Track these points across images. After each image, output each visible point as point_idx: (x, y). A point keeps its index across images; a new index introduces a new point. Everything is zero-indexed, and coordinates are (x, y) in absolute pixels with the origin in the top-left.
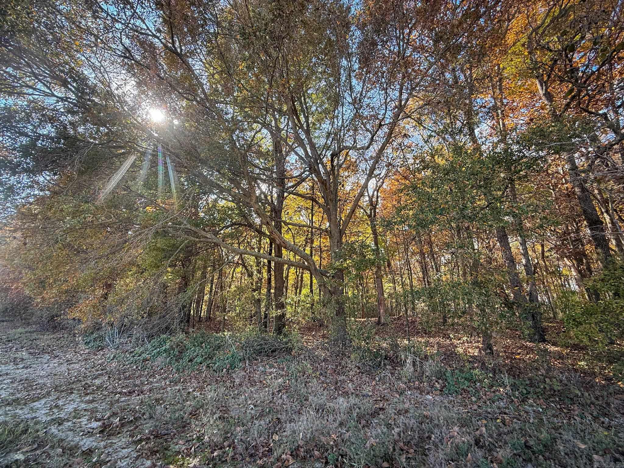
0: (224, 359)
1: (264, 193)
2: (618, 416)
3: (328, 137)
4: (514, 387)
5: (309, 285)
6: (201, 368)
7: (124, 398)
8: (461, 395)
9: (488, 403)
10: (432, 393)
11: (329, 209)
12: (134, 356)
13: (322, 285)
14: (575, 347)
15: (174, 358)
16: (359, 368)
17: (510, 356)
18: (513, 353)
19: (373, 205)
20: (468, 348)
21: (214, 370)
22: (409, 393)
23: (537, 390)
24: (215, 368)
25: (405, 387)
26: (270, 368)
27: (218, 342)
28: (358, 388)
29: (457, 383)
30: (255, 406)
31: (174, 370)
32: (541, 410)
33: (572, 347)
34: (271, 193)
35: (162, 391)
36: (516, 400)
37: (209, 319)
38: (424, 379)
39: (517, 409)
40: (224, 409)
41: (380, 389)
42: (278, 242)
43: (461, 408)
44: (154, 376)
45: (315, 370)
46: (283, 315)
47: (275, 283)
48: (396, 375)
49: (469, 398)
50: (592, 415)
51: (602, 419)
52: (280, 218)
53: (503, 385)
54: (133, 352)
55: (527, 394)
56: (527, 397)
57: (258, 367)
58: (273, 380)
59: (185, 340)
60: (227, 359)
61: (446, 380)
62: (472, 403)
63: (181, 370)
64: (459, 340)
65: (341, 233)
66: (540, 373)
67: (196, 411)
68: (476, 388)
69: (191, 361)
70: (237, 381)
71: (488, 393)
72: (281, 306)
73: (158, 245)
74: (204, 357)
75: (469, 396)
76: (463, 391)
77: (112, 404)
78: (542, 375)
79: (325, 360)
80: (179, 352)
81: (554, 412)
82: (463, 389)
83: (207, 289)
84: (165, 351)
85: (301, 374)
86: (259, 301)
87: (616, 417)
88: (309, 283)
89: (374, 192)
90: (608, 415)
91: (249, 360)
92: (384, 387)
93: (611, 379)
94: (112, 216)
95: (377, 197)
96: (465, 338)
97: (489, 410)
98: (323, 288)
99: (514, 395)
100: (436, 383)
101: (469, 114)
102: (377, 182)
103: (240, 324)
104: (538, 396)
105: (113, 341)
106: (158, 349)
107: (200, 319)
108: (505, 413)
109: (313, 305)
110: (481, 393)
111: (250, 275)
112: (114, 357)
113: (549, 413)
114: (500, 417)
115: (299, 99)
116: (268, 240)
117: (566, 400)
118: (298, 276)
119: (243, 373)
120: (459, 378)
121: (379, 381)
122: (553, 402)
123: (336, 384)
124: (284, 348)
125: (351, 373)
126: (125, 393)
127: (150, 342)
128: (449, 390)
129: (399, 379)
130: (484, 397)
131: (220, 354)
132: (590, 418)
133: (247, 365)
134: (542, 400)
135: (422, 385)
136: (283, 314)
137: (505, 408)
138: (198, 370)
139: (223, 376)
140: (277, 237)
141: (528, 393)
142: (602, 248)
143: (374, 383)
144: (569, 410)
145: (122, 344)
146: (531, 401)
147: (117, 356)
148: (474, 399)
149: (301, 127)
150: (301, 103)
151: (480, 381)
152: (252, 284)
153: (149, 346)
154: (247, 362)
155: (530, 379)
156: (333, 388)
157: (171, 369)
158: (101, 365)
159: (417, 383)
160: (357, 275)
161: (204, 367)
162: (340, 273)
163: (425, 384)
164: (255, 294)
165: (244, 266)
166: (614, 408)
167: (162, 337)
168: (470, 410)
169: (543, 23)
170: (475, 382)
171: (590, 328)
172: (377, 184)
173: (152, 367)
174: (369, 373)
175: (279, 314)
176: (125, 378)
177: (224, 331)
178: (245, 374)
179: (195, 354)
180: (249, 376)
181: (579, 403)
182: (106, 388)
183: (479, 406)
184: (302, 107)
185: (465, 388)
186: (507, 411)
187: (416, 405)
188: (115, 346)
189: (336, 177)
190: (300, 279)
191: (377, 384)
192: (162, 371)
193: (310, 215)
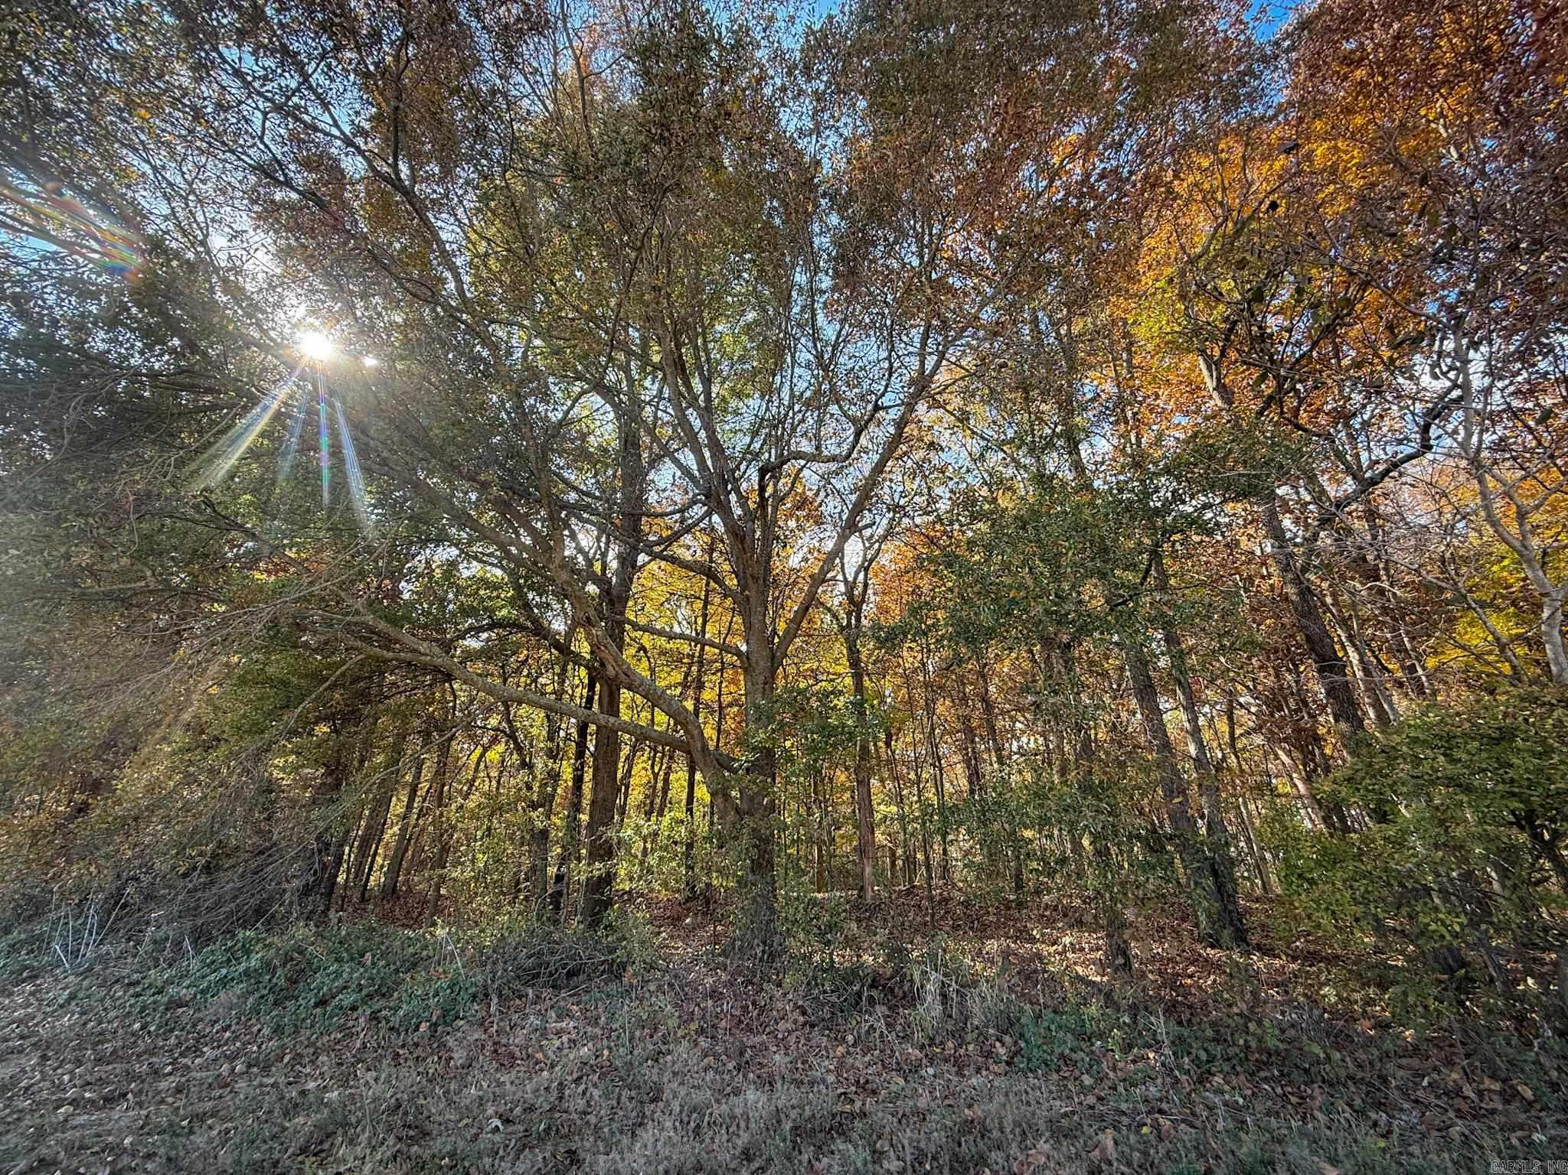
0: (425, 997)
1: (585, 554)
2: (1406, 1106)
3: (755, 434)
4: (1180, 1044)
5: (684, 802)
6: (351, 1023)
7: (86, 1117)
8: (1058, 1071)
9: (1121, 1089)
10: (987, 1069)
11: (748, 598)
12: (137, 995)
13: (719, 793)
14: (1312, 957)
15: (271, 998)
16: (804, 1013)
17: (1171, 982)
18: (1178, 975)
19: (855, 604)
20: (1075, 963)
21: (392, 1029)
22: (931, 1071)
23: (1231, 1051)
24: (395, 1021)
25: (920, 1055)
26: (560, 1017)
27: (411, 950)
28: (799, 1065)
29: (1049, 1039)
30: (507, 1121)
31: (266, 1031)
32: (1241, 1101)
33: (1305, 959)
34: (604, 555)
35: (217, 1093)
36: (1185, 1077)
37: (391, 891)
38: (969, 1037)
39: (1188, 1101)
40: (411, 1133)
41: (857, 1064)
42: (611, 671)
43: (1058, 1103)
44: (197, 1049)
45: (687, 1019)
46: (608, 879)
47: (594, 790)
48: (899, 1028)
49: (1076, 1079)
50: (1351, 1106)
51: (1373, 1115)
52: (622, 613)
53: (1156, 1045)
54: (138, 983)
55: (1208, 1062)
56: (1209, 1072)
57: (526, 1016)
58: (565, 1051)
59: (313, 944)
60: (436, 994)
61: (1022, 1036)
62: (1084, 1090)
63: (288, 1030)
64: (1053, 945)
65: (775, 661)
66: (1236, 1010)
67: (321, 1143)
68: (1092, 1052)
69: (322, 1003)
70: (459, 1056)
71: (1121, 1065)
72: (604, 851)
73: (270, 670)
74: (364, 993)
75: (1077, 1073)
76: (1061, 1062)
77: (41, 1134)
78: (1241, 1015)
79: (714, 994)
80: (288, 979)
81: (1270, 1103)
82: (1062, 1056)
83: (397, 807)
84: (247, 973)
85: (647, 1031)
86: (544, 834)
87: (1401, 1110)
88: (684, 796)
89: (857, 574)
90: (1384, 1104)
91: (500, 996)
92: (867, 1059)
93: (1388, 1026)
94: (149, 573)
95: (866, 585)
96: (1067, 940)
97: (1124, 1106)
98: (720, 800)
99: (1180, 1067)
100: (998, 1044)
101: (1068, 406)
102: (866, 549)
103: (483, 902)
104: (1233, 1067)
105: (76, 953)
106: (224, 971)
107: (363, 895)
108: (1161, 1112)
109: (690, 846)
110: (1104, 1065)
111: (527, 765)
112: (72, 997)
113: (1259, 1107)
114: (1149, 1121)
115: (693, 342)
116: (583, 672)
117: (1295, 1075)
118: (656, 776)
119: (478, 1034)
120: (1053, 1027)
121: (853, 1046)
122: (1266, 1080)
123: (742, 1054)
124: (603, 962)
125: (782, 1026)
126: (92, 1101)
127: (198, 952)
128: (1029, 1060)
129: (906, 1038)
130: (1111, 1075)
131: (414, 984)
132: (1347, 1115)
133: (493, 1009)
134: (1242, 1077)
135: (962, 1051)
136: (608, 874)
137: (1161, 1100)
138: (341, 1028)
139: (417, 1045)
140: (610, 658)
141: (1211, 1059)
142: (1347, 720)
143: (841, 1050)
144: (1302, 1098)
145: (104, 960)
146: (1218, 1079)
147: (81, 995)
148: (1087, 1080)
149: (693, 402)
150: (696, 348)
151: (1101, 1036)
152: (529, 788)
153: (195, 964)
154: (495, 1000)
155: (1213, 1024)
156: (730, 1066)
157: (255, 1029)
158: (20, 1022)
159: (950, 1044)
160: (808, 766)
161: (362, 1020)
162: (767, 762)
163: (971, 1047)
164: (534, 815)
165: (512, 736)
166: (1397, 1087)
167: (241, 935)
168: (1078, 1109)
169: (1206, 251)
170: (1089, 1039)
171: (1333, 892)
172: (865, 555)
173: (194, 1026)
174: (829, 1025)
175: (596, 873)
176: (99, 1061)
177: (434, 924)
178: (483, 1037)
179: (339, 983)
180: (495, 1044)
181: (1324, 1081)
182: (27, 1089)
183: (1100, 1099)
184: (698, 358)
185: (1067, 1051)
186: (1165, 1106)
187: (947, 1102)
188: (80, 965)
189: (769, 527)
190: (660, 785)
191: (848, 1053)
192: (228, 1034)
193: (700, 621)
